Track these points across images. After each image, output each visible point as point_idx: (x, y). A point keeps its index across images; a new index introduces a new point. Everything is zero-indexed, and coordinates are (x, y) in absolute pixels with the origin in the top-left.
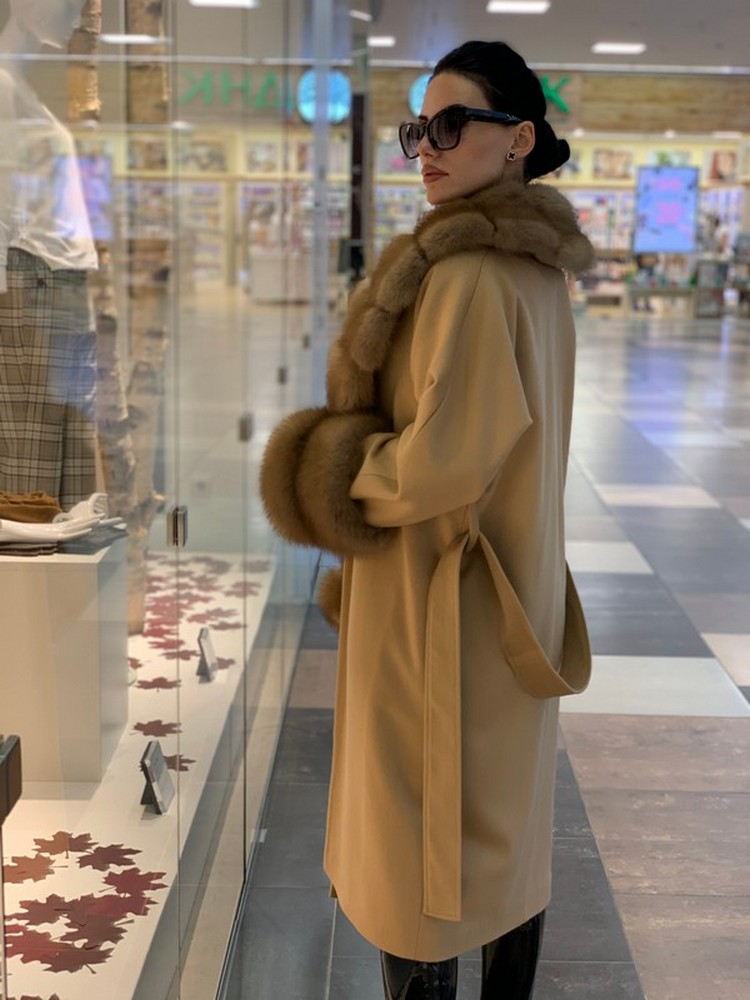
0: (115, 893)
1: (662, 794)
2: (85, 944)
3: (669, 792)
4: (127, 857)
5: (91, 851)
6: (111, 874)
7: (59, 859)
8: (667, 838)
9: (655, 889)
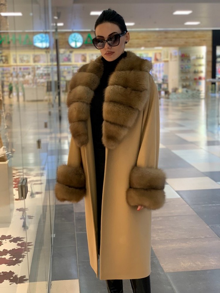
0: (21, 248)
1: (158, 217)
2: (15, 259)
3: (160, 217)
4: (22, 239)
5: (12, 239)
6: (18, 243)
7: (4, 241)
8: (161, 227)
9: (159, 239)
